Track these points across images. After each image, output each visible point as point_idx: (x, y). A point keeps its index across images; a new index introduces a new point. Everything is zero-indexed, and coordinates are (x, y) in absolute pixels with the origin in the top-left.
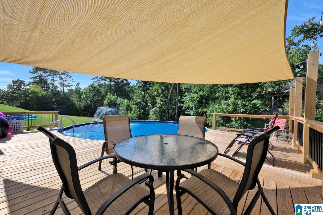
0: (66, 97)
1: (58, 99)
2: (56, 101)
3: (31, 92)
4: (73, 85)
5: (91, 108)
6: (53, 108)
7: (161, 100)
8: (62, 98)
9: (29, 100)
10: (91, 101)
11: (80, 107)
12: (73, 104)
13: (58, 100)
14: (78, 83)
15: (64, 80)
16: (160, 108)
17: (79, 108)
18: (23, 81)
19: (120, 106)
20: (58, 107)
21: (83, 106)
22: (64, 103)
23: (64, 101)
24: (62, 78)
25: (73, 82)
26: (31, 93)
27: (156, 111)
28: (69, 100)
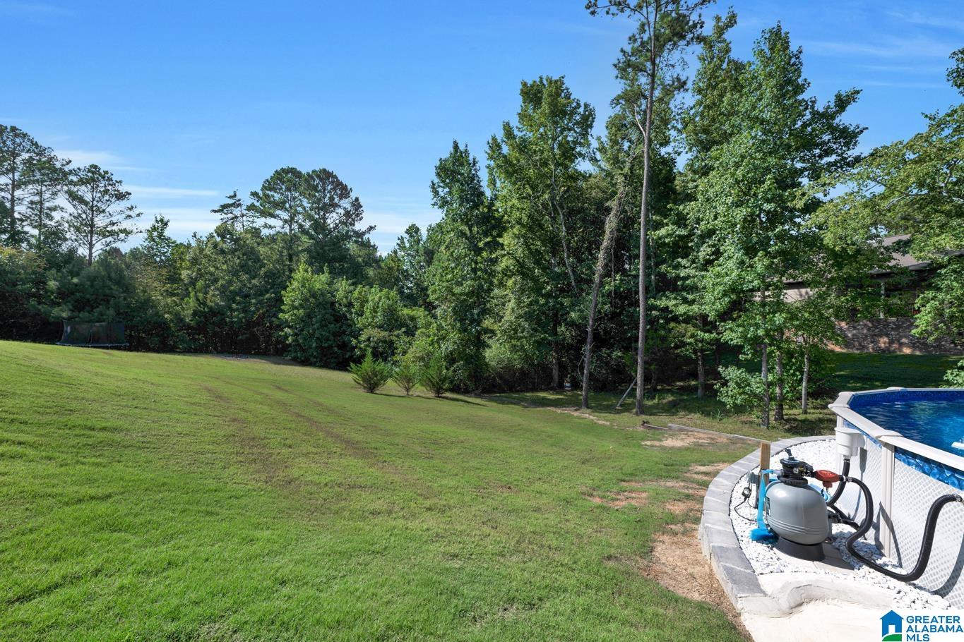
0: (113, 275)
1: (75, 280)
2: (65, 294)
4: (131, 232)
8: (92, 279)
10: (223, 291)
11: (177, 314)
12: (147, 303)
13: (76, 285)
14: (162, 220)
15: (91, 209)
17: (172, 321)
19: (354, 311)
20: (77, 316)
21: (190, 312)
22: (106, 299)
23: (107, 292)
24: (81, 200)
25: (129, 216)
28: (128, 289)
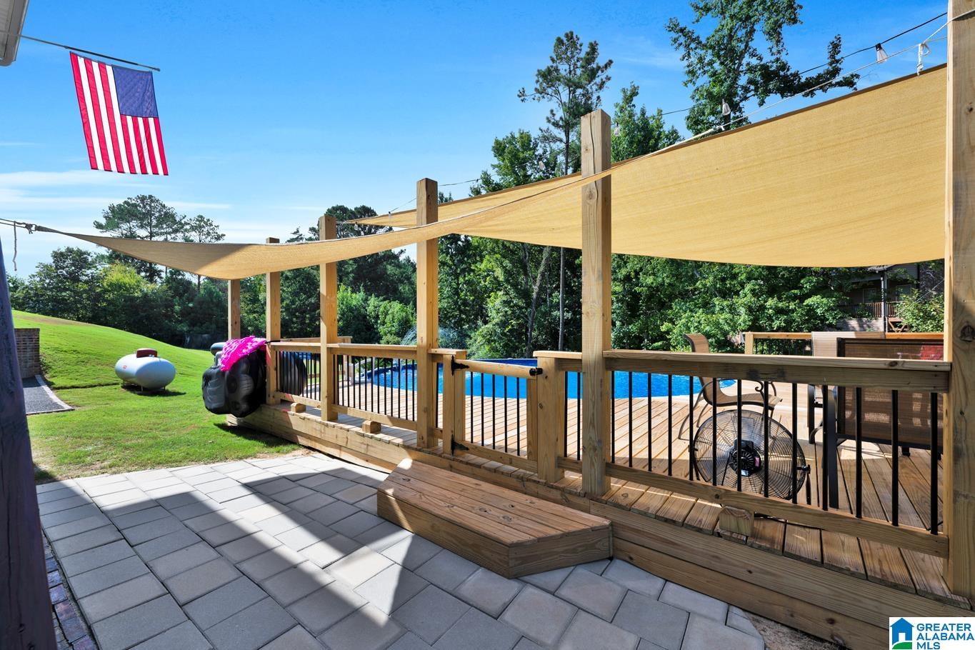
0: (215, 300)
1: (191, 305)
2: (185, 313)
3: (111, 285)
5: (290, 330)
6: (177, 333)
7: (506, 303)
8: (201, 303)
9: (104, 309)
13: (191, 308)
16: (503, 324)
18: (85, 253)
19: (379, 322)
20: (192, 330)
22: (210, 317)
23: (210, 312)
26: (110, 289)
27: (491, 335)
